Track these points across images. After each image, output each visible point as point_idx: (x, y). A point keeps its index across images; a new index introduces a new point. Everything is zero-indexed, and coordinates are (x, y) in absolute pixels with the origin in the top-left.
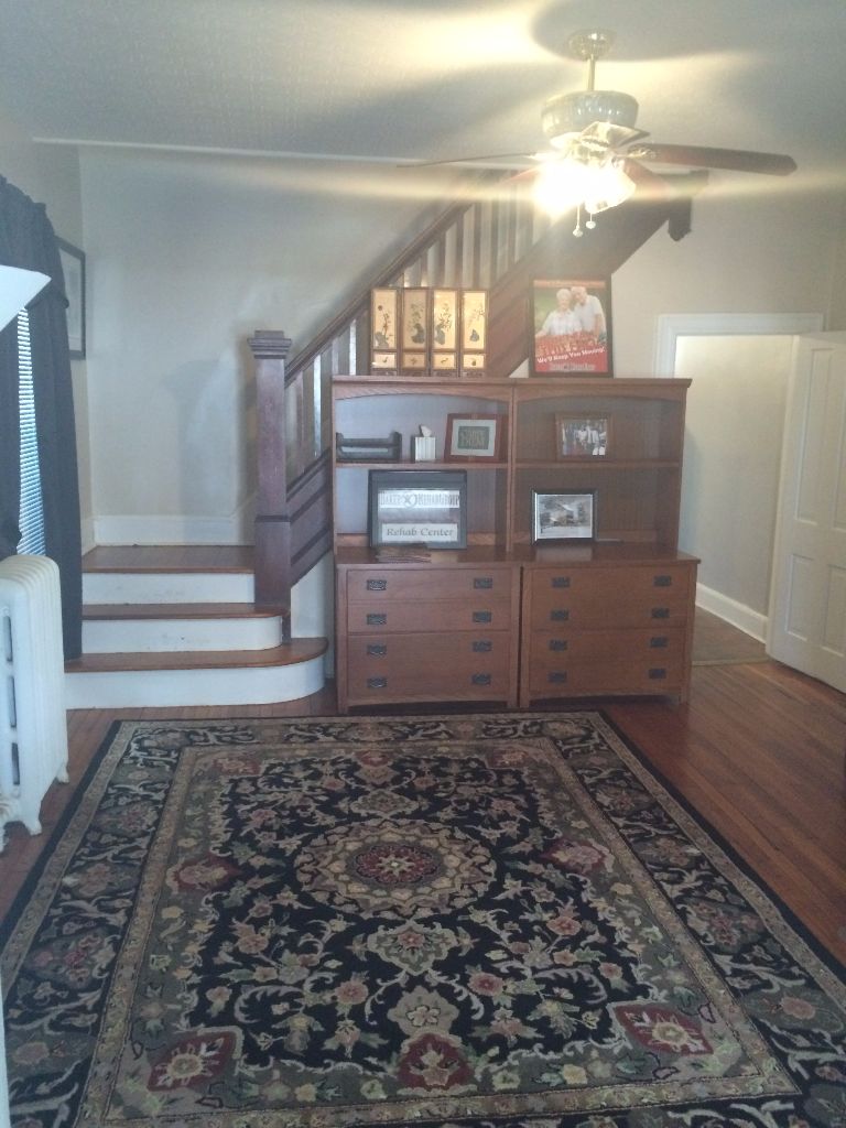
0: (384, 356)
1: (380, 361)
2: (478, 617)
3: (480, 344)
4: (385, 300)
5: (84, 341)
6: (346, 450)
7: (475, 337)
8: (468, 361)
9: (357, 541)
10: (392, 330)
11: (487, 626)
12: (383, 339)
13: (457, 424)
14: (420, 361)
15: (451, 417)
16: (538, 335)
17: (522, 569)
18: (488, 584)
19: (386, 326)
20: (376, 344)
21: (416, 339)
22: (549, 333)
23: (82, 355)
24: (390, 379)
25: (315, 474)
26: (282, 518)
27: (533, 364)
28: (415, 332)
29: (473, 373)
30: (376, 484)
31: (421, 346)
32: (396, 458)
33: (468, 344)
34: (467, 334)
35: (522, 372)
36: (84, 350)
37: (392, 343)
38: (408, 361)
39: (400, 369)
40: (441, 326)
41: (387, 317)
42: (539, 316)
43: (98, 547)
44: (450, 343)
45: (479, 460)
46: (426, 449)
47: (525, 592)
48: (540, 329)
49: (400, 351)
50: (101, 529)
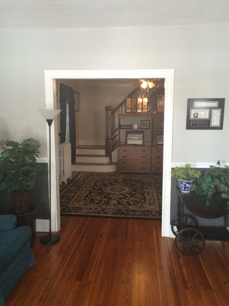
0: (128, 110)
1: (128, 111)
2: (143, 157)
3: (146, 107)
4: (129, 100)
5: (79, 108)
6: (122, 127)
7: (145, 106)
8: (144, 111)
9: (124, 144)
10: (130, 105)
11: (145, 159)
12: (128, 107)
13: (142, 122)
14: (135, 111)
15: (141, 121)
16: (158, 105)
17: (151, 148)
18: (145, 151)
19: (129, 105)
20: (127, 108)
21: (134, 107)
22: (160, 105)
23: (78, 111)
24: (129, 114)
25: (116, 131)
26: (110, 139)
27: (156, 112)
28: (134, 106)
29: (145, 112)
30: (127, 133)
31: (135, 108)
32: (131, 128)
33: (144, 107)
34: (144, 106)
35: (155, 112)
36: (79, 110)
37: (130, 108)
38: (133, 111)
39: (131, 112)
40: (139, 104)
41: (129, 103)
42: (158, 102)
43: (80, 145)
44: (140, 107)
45: (146, 129)
46: (135, 127)
47: (152, 152)
48: (158, 104)
49: (131, 109)
50: (80, 142)
